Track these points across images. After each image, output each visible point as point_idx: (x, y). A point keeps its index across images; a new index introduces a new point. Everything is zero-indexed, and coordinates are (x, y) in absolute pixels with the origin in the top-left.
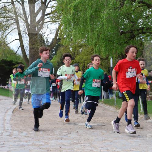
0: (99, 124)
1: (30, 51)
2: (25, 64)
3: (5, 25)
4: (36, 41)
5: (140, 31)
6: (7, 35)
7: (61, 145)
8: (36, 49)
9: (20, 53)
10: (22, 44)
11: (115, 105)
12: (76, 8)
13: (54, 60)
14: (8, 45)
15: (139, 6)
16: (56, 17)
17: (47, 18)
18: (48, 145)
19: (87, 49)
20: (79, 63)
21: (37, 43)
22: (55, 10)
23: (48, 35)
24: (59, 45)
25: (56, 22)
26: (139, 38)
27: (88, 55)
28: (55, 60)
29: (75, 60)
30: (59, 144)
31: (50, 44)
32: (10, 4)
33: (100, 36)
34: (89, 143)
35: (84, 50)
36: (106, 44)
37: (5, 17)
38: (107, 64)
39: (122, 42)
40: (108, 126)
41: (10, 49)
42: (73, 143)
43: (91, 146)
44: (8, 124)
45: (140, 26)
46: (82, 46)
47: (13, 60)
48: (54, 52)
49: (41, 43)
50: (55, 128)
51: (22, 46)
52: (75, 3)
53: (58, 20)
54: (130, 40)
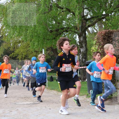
0: (34, 102)
5: (64, 30)
11: (47, 87)
15: (63, 11)
20: (18, 55)
24: (2, 42)
26: (64, 35)
27: (25, 49)
29: (15, 53)
35: (22, 45)
39: (51, 38)
46: (20, 42)
54: (57, 36)
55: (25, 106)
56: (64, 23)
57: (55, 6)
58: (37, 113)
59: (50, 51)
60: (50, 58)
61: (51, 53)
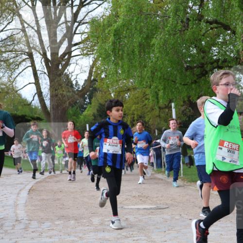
0: (158, 206)
1: (52, 100)
2: (45, 119)
3: (13, 62)
4: (60, 85)
5: (215, 65)
6: (17, 77)
7: (103, 240)
8: (60, 96)
9: (36, 103)
10: (39, 90)
11: (182, 176)
12: (117, 33)
13: (88, 111)
14: (19, 92)
15: (212, 29)
16: (89, 48)
17: (76, 49)
18: (83, 241)
19: (136, 94)
21: (62, 87)
22: (87, 37)
23: (77, 75)
24: (95, 90)
25: (88, 55)
27: (138, 103)
28: (89, 113)
30: (100, 239)
31: (81, 88)
32: (20, 31)
33: (156, 74)
34: (145, 236)
35: (132, 96)
36: (165, 85)
37: (13, 51)
38: (167, 115)
39: (189, 82)
40: (173, 208)
41: (21, 97)
42: (121, 236)
43: (149, 240)
44: (23, 212)
45: (215, 57)
46: (129, 90)
47: (27, 114)
48: (87, 100)
49: (67, 87)
50: (93, 215)
51: (39, 93)
52: (115, 26)
53: (91, 53)
54: (201, 77)
55: (141, 212)
56: (215, 50)
57: (193, 18)
58: (165, 227)
59: (186, 106)
60: (187, 119)
61: (188, 110)
